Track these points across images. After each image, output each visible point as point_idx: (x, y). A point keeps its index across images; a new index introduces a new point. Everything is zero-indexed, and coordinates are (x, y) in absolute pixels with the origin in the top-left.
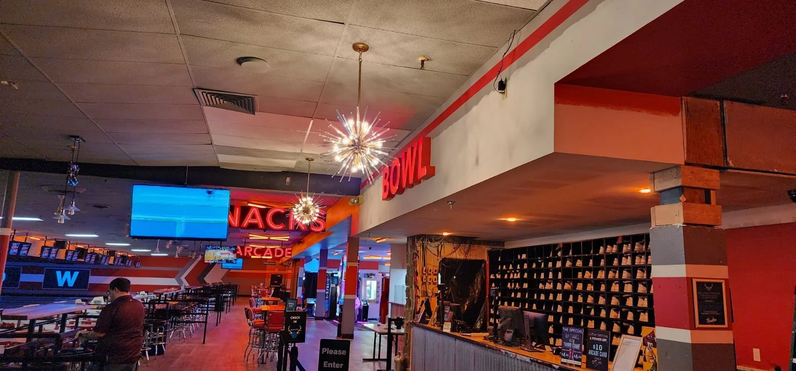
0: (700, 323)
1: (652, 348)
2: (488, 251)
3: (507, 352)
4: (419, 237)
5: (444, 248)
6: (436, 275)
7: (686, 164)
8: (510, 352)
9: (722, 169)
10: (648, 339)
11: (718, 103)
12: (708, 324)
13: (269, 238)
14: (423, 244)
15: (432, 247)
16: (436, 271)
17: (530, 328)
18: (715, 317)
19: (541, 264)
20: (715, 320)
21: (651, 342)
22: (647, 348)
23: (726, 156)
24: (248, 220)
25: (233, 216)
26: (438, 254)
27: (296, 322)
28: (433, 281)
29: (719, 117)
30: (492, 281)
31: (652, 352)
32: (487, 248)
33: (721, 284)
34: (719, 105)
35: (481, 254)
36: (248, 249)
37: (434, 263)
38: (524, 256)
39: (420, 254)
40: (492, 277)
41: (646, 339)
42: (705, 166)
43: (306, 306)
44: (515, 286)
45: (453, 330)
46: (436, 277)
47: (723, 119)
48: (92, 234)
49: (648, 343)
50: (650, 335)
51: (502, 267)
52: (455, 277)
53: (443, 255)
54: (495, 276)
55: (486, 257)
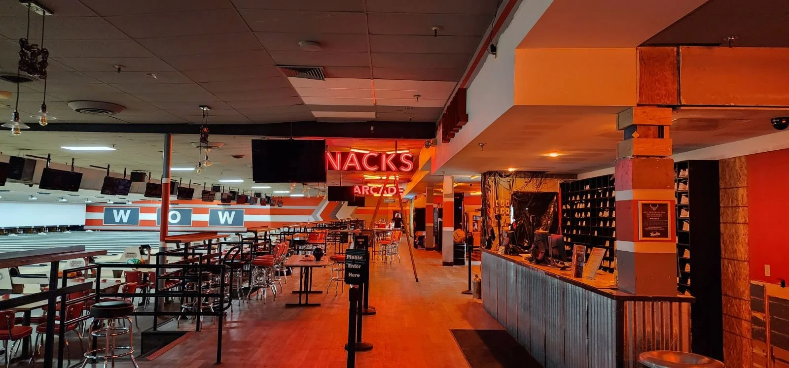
0: (644, 236)
2: (560, 183)
4: (490, 173)
5: (516, 182)
6: (508, 207)
7: (638, 105)
9: (674, 108)
11: (675, 49)
12: (652, 237)
13: (381, 178)
14: (495, 179)
15: (504, 182)
16: (508, 203)
17: (553, 248)
18: (659, 231)
19: (600, 193)
20: (659, 234)
23: (679, 95)
24: (348, 164)
25: (335, 161)
26: (510, 188)
27: (361, 243)
28: (505, 213)
29: (676, 61)
30: (564, 211)
32: (559, 181)
33: (666, 205)
34: (675, 50)
35: (553, 186)
36: (365, 188)
37: (505, 197)
38: (588, 187)
39: (493, 188)
40: (564, 207)
42: (659, 106)
43: (417, 239)
44: (581, 215)
45: (506, 253)
46: (508, 209)
47: (678, 62)
48: (237, 179)
51: (571, 198)
52: (527, 209)
53: (515, 189)
54: (566, 207)
55: (558, 189)
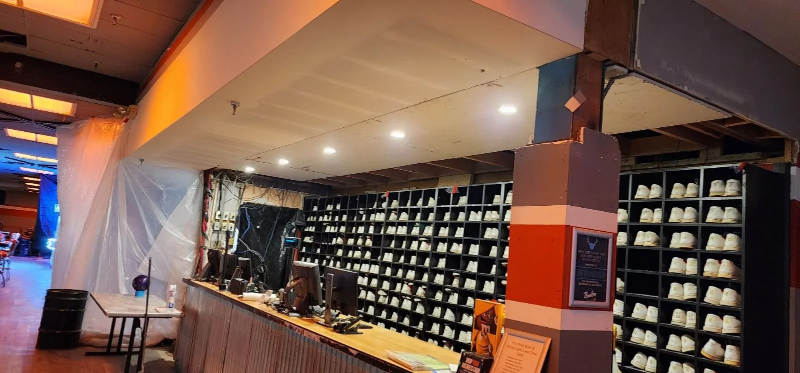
0: (576, 298)
1: (489, 334)
2: (305, 198)
3: (292, 325)
4: (215, 171)
6: (233, 222)
8: (296, 327)
10: (482, 319)
12: (585, 300)
14: (221, 182)
16: (233, 217)
17: (333, 291)
18: (595, 289)
19: (362, 215)
20: (595, 294)
21: (487, 325)
22: (480, 335)
23: (633, 53)
26: (239, 198)
31: (488, 340)
32: (303, 196)
33: (607, 240)
35: (297, 202)
39: (215, 194)
41: (479, 319)
49: (482, 325)
50: (487, 312)
53: (246, 199)
55: (299, 206)
